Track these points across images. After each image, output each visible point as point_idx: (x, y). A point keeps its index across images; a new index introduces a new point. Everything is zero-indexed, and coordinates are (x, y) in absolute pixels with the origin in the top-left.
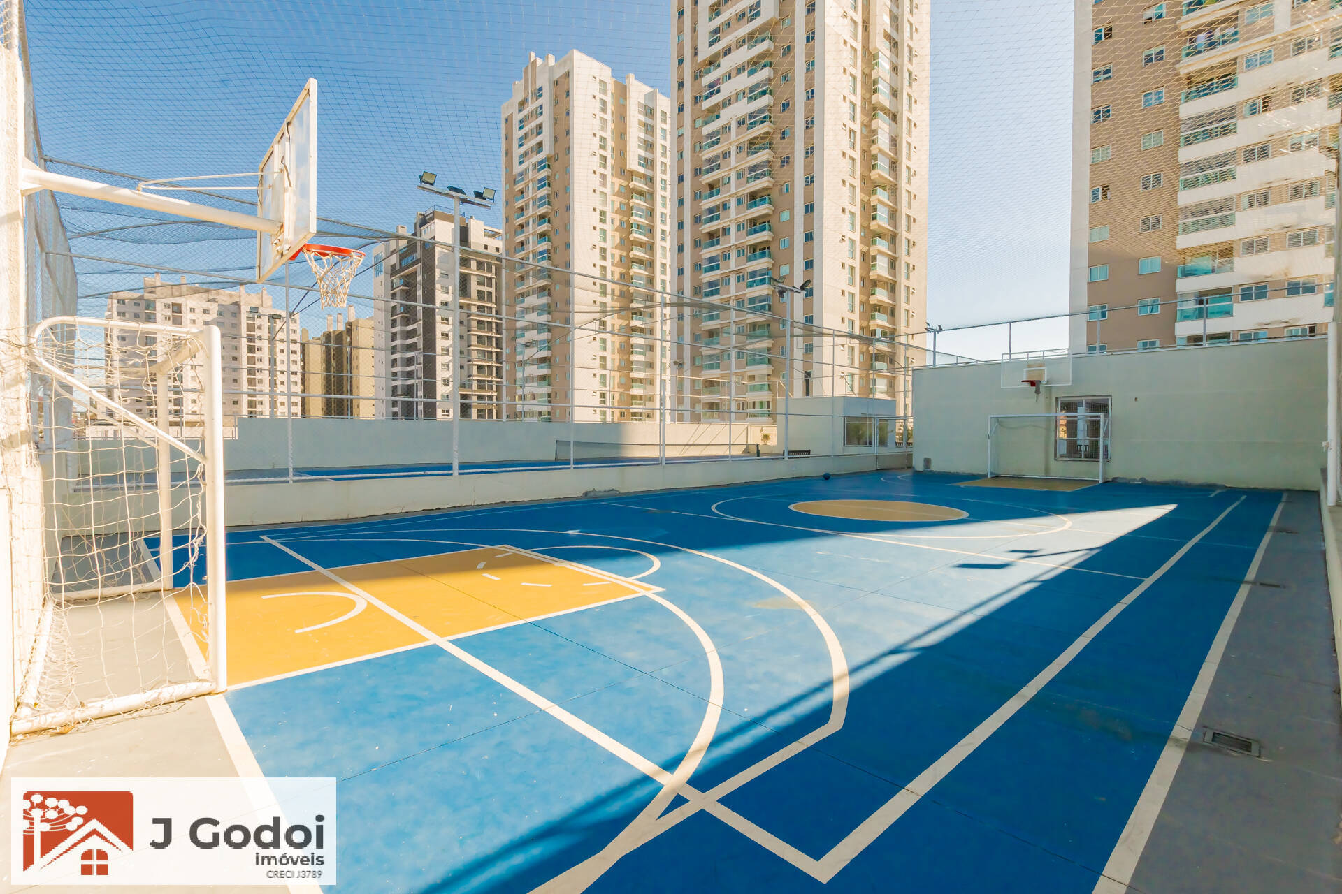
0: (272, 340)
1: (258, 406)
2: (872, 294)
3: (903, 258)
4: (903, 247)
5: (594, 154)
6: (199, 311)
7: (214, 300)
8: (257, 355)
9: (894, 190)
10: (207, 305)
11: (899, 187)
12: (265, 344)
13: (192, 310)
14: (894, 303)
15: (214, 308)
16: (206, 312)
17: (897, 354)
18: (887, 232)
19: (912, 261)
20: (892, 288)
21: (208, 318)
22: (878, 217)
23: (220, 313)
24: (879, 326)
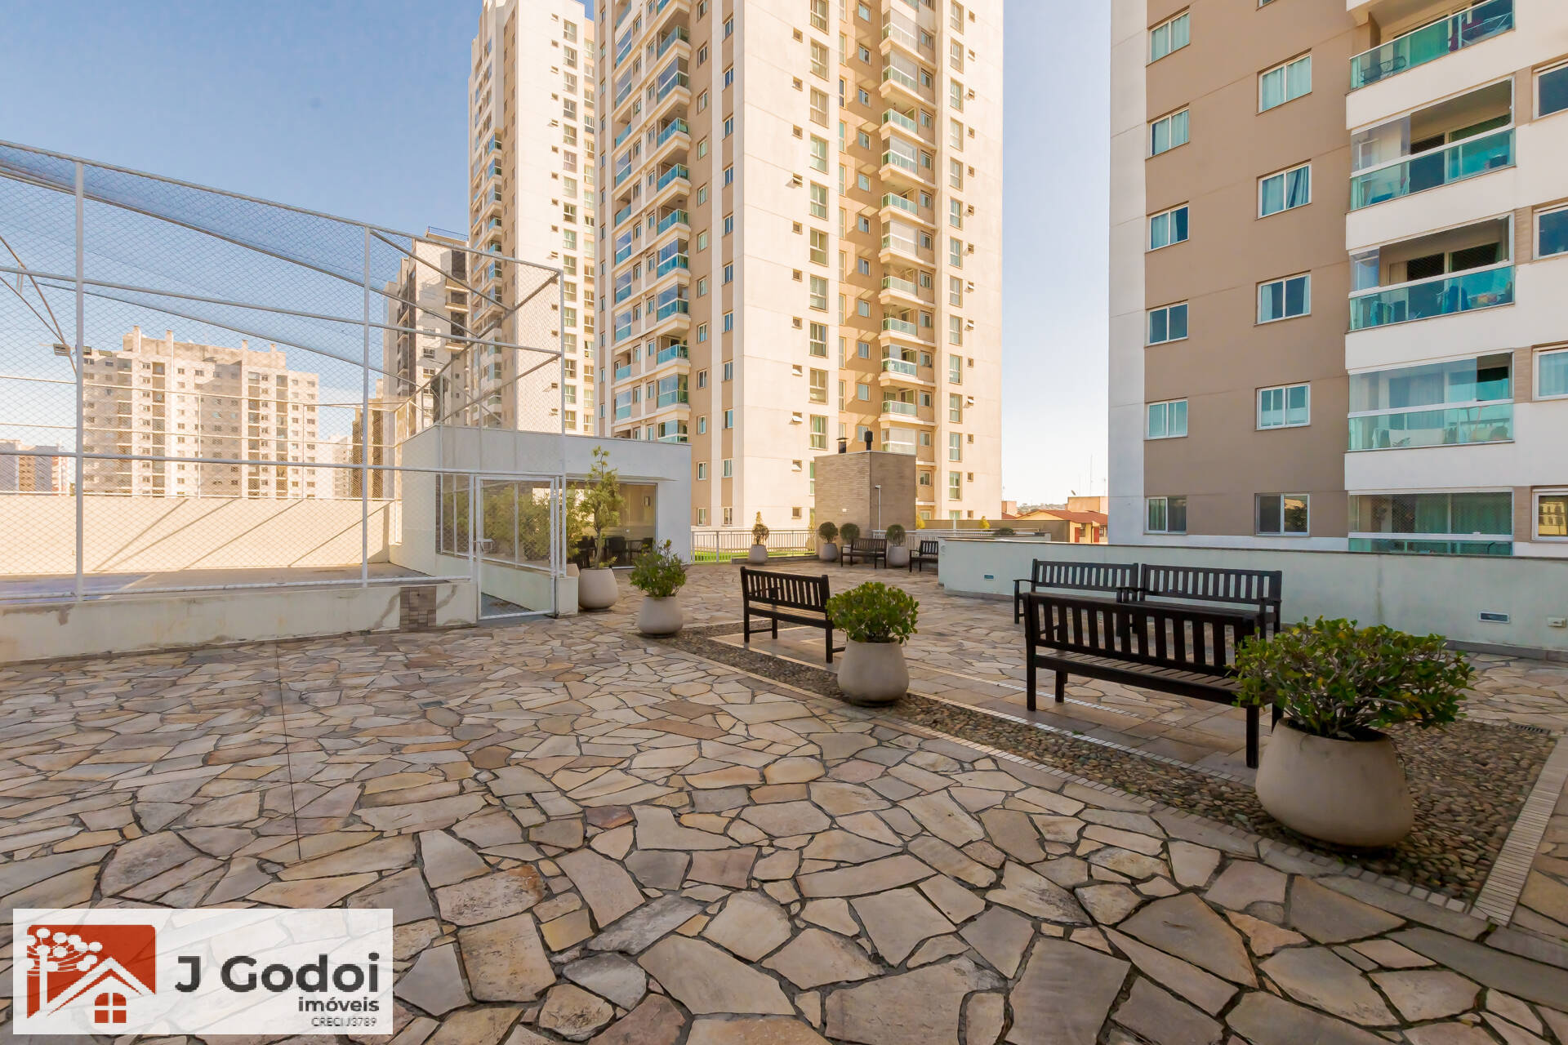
0: (281, 407)
1: (261, 486)
2: (884, 288)
3: (946, 231)
4: (945, 211)
5: (554, 123)
6: (190, 373)
7: (211, 360)
8: (262, 424)
9: (930, 119)
10: (200, 366)
11: (938, 113)
12: (272, 411)
13: (181, 371)
14: (931, 305)
15: (210, 368)
16: (199, 373)
17: (938, 389)
18: (914, 186)
19: (966, 237)
20: (927, 280)
21: (201, 380)
22: (890, 159)
23: (217, 375)
24: (893, 340)
